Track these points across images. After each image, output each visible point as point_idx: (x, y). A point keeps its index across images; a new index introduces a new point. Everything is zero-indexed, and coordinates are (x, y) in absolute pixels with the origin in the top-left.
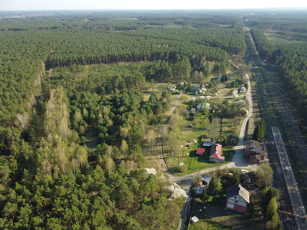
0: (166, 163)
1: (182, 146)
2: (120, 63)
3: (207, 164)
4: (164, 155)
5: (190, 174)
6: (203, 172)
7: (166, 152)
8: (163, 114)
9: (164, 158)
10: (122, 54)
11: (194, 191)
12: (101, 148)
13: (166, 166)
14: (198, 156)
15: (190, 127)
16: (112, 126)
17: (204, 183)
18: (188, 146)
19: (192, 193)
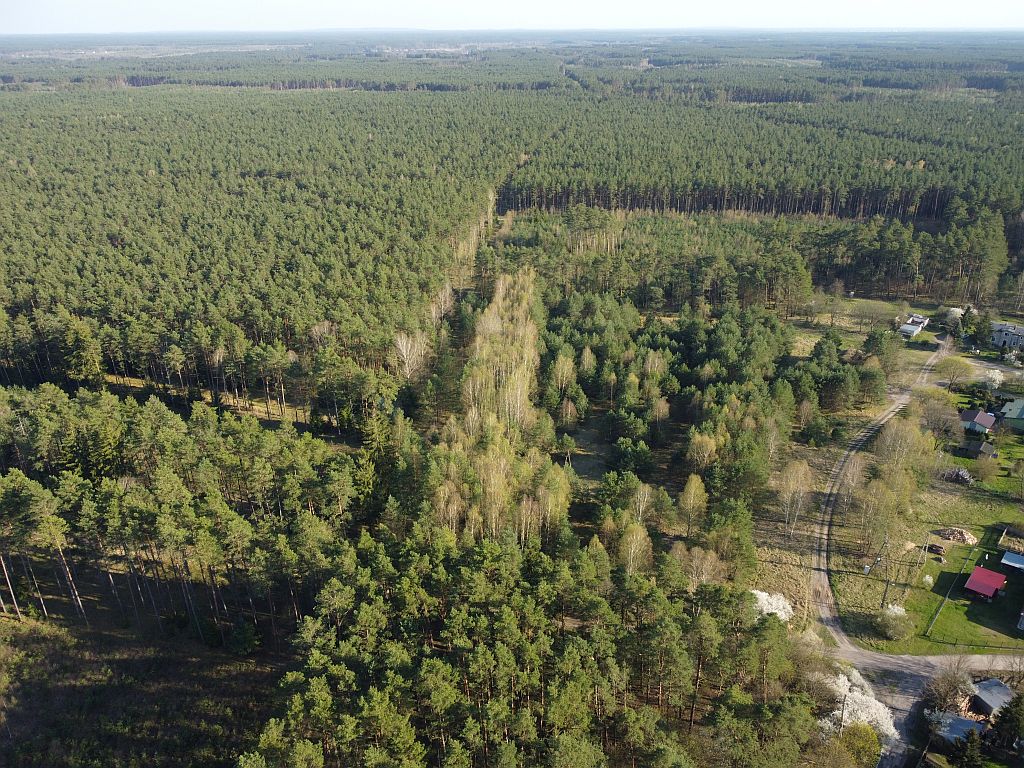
0: (833, 592)
1: (910, 545)
2: (730, 213)
3: (1004, 638)
4: (833, 559)
5: (927, 654)
6: (979, 662)
7: (844, 551)
8: (856, 412)
9: (829, 572)
10: (743, 184)
11: (930, 722)
12: (617, 483)
13: (831, 601)
14: (971, 596)
15: (957, 479)
16: (664, 421)
17: (977, 705)
18: (933, 549)
19: (916, 727)
